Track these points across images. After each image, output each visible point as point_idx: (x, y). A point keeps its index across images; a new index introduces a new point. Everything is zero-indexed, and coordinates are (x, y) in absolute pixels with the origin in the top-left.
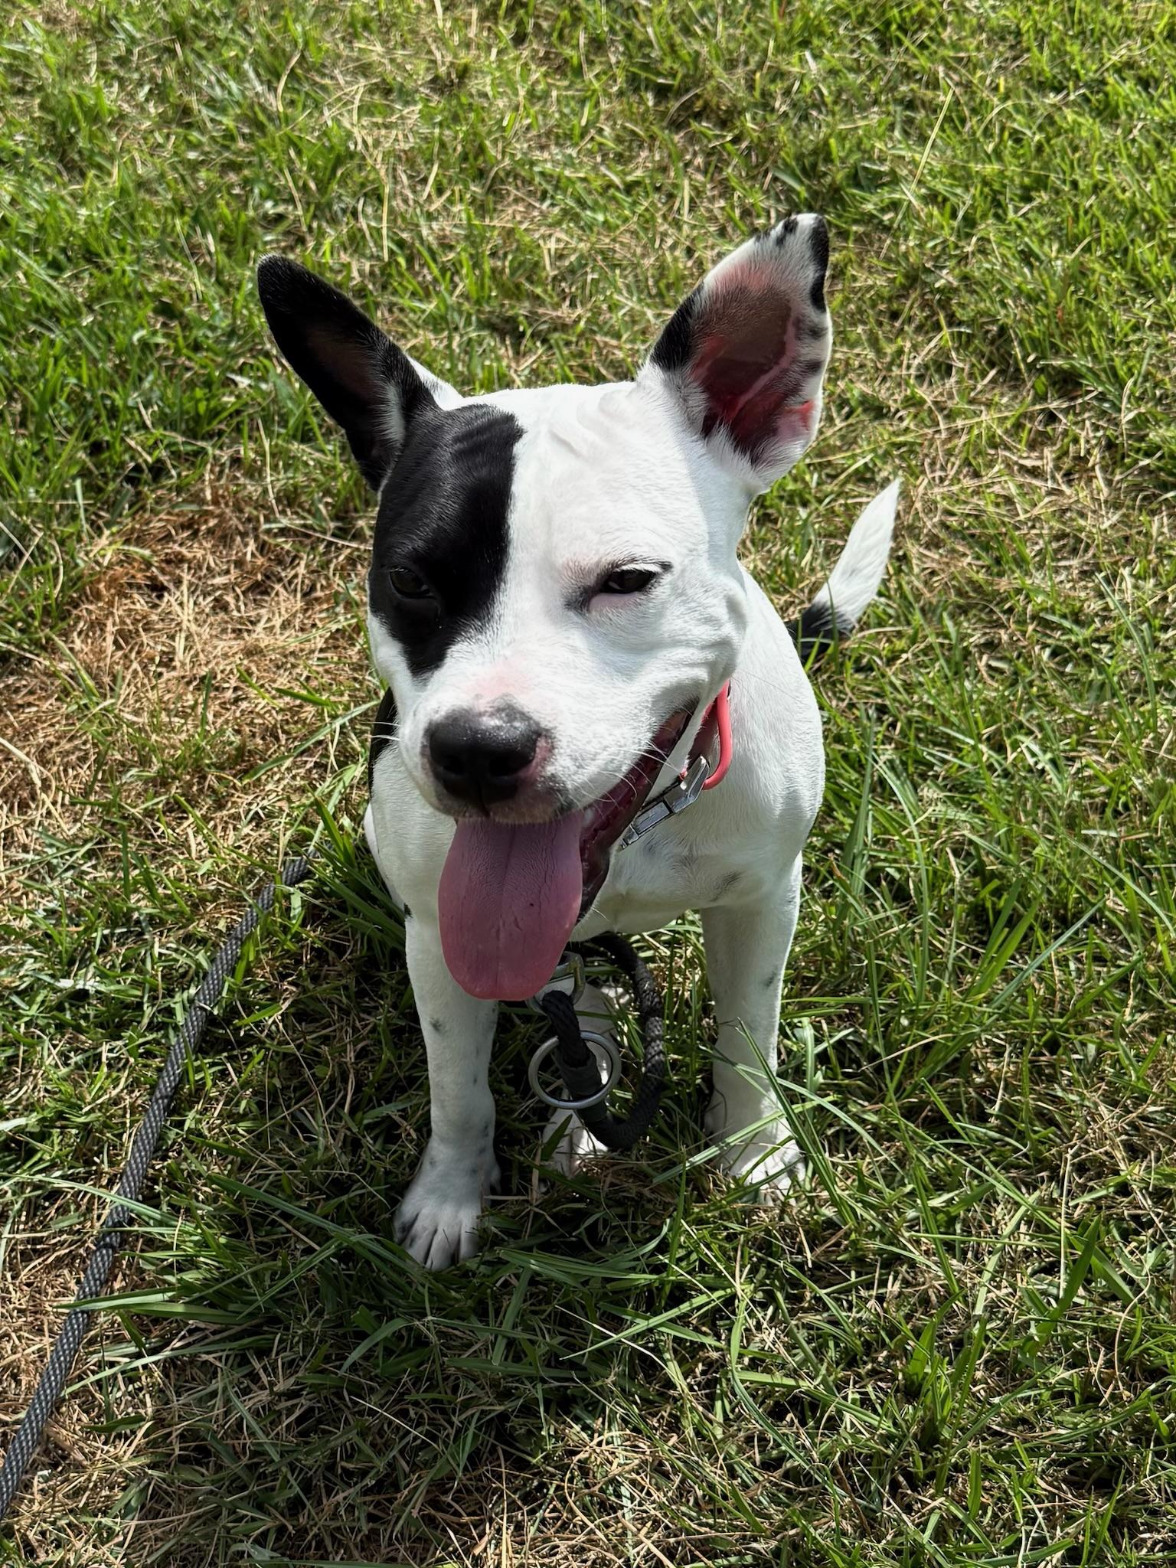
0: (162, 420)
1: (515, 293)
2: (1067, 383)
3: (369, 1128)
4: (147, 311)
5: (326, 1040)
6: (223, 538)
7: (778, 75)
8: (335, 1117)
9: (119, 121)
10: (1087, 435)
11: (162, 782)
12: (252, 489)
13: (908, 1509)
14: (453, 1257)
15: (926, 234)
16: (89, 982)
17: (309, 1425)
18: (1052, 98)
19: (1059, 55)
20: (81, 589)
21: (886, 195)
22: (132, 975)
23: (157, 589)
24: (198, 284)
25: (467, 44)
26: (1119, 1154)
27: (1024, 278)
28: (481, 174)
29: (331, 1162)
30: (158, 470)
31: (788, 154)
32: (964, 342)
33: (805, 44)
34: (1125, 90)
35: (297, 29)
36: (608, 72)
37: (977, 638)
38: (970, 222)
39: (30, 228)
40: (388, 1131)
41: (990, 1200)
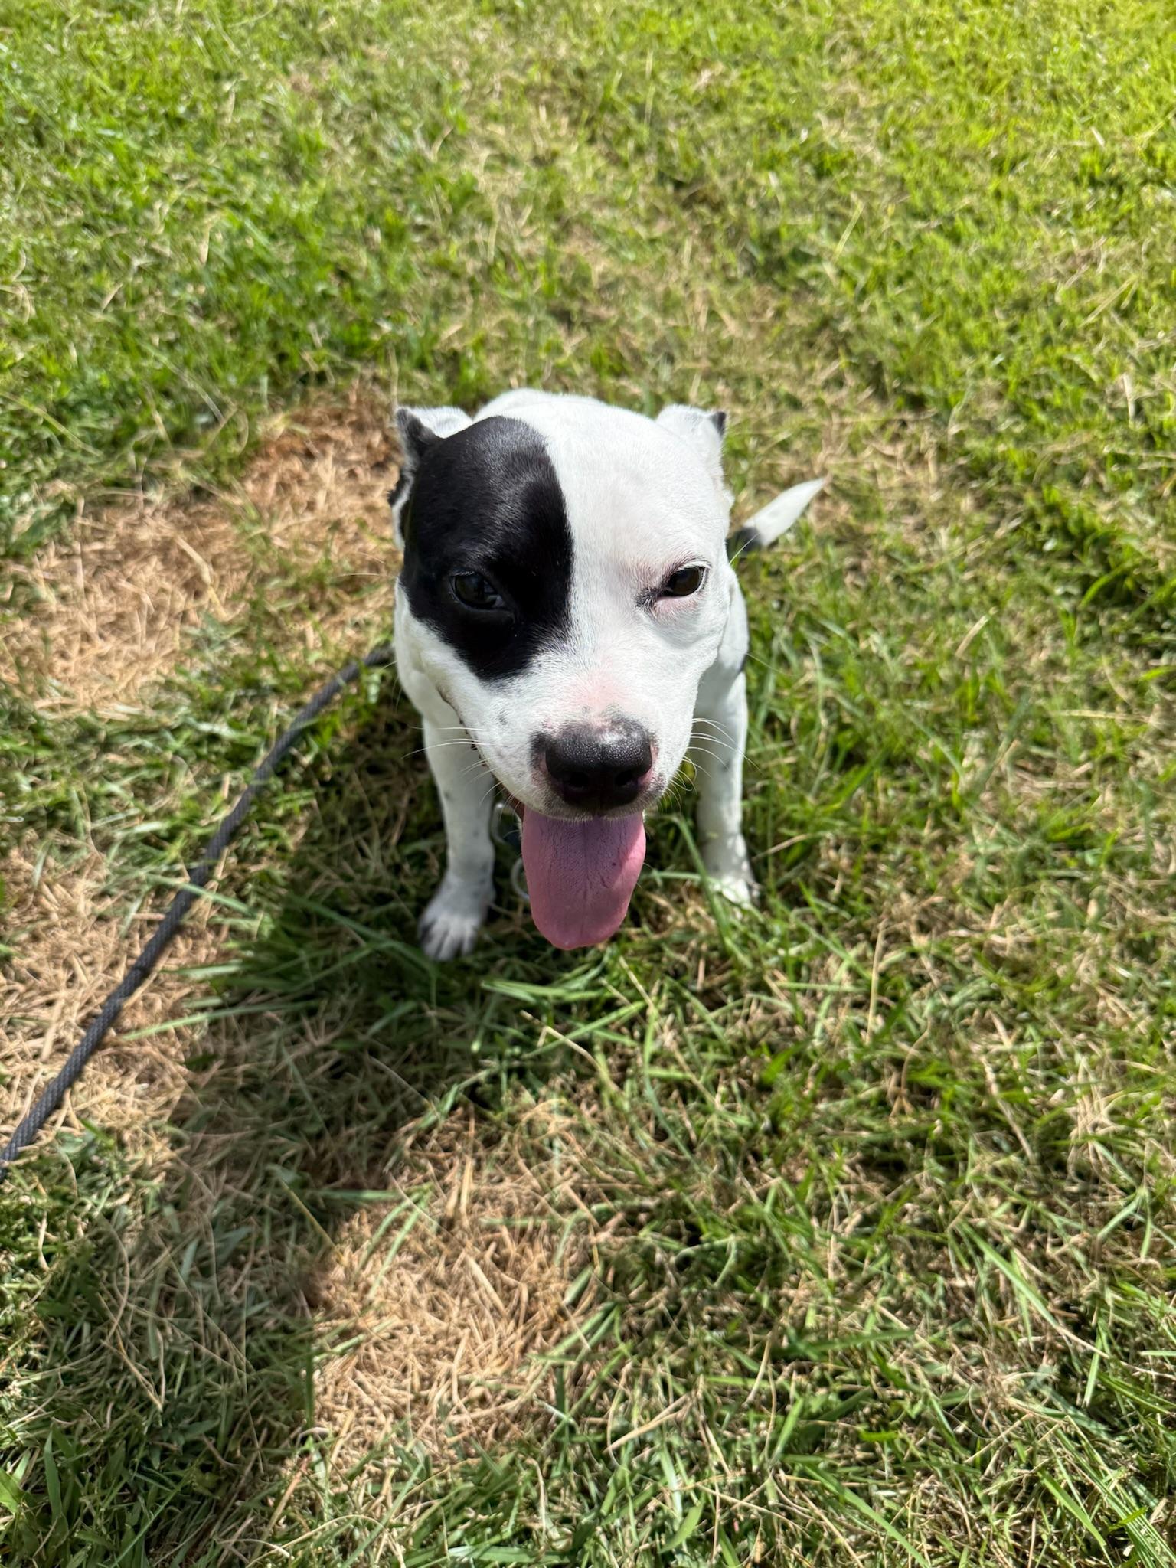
0: (330, 344)
1: (571, 293)
2: (917, 403)
3: (410, 857)
4: (328, 272)
5: (386, 789)
6: (360, 427)
7: (752, 183)
8: (385, 846)
9: (330, 154)
10: (927, 440)
11: (294, 590)
12: (382, 397)
13: (754, 1181)
14: (458, 952)
15: (837, 295)
16: (223, 729)
17: (337, 1073)
18: (920, 225)
19: (927, 197)
20: (257, 448)
21: (813, 267)
22: (255, 727)
23: (309, 455)
24: (364, 259)
25: (558, 139)
26: (913, 928)
27: (894, 332)
28: (558, 219)
29: (377, 882)
30: (321, 377)
31: (754, 233)
32: (854, 368)
33: (771, 168)
34: (966, 225)
35: (451, 113)
36: (645, 170)
37: (849, 561)
38: (864, 293)
39: (259, 211)
40: (420, 860)
41: (825, 953)
